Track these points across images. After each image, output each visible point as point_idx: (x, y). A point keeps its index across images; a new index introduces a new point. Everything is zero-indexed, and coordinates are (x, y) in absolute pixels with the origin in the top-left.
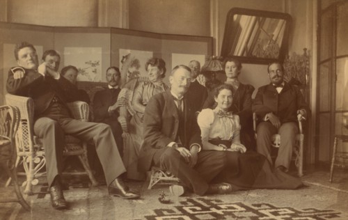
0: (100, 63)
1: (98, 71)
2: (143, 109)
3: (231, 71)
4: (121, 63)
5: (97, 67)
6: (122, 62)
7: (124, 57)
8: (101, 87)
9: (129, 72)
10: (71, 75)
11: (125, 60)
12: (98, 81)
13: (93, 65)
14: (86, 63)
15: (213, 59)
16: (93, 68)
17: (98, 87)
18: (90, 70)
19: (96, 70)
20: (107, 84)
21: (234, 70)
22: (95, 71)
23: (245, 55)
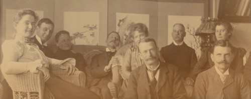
0: (98, 27)
1: (95, 35)
2: (128, 74)
3: (220, 35)
4: (117, 26)
5: (94, 30)
6: (119, 25)
7: (120, 21)
8: (98, 50)
9: (125, 35)
10: (65, 41)
11: (121, 23)
12: (95, 44)
13: (91, 29)
14: (84, 27)
15: (208, 21)
16: (91, 32)
17: (95, 50)
18: (87, 34)
19: (93, 33)
20: (105, 48)
21: (223, 33)
22: (92, 35)
23: (248, 14)
